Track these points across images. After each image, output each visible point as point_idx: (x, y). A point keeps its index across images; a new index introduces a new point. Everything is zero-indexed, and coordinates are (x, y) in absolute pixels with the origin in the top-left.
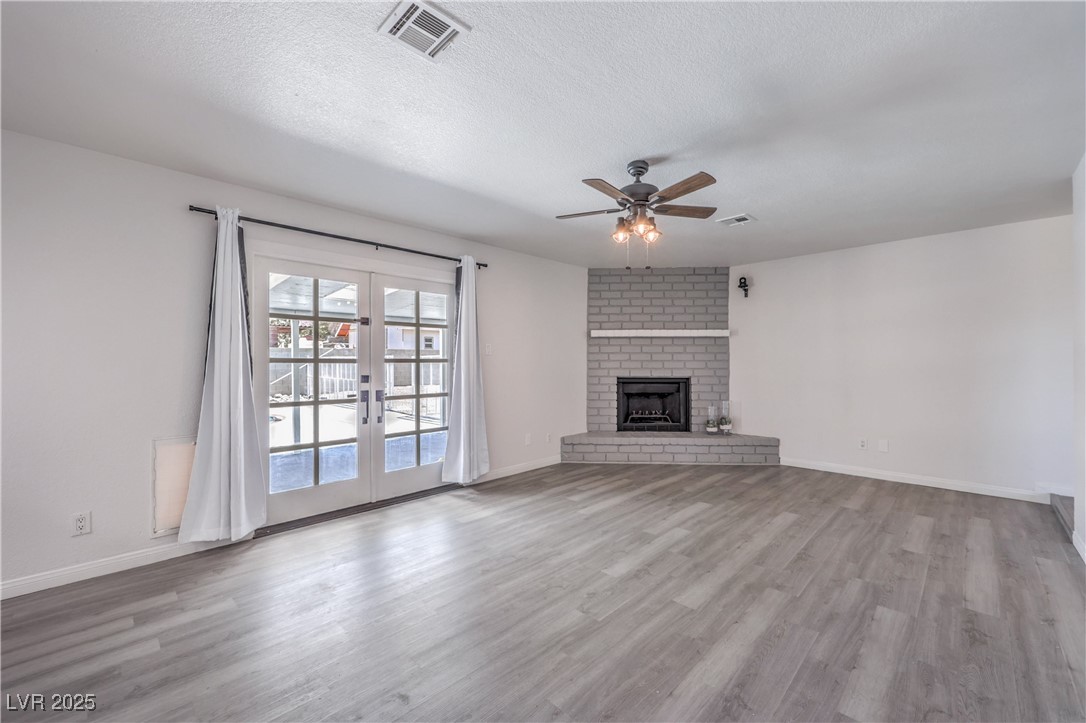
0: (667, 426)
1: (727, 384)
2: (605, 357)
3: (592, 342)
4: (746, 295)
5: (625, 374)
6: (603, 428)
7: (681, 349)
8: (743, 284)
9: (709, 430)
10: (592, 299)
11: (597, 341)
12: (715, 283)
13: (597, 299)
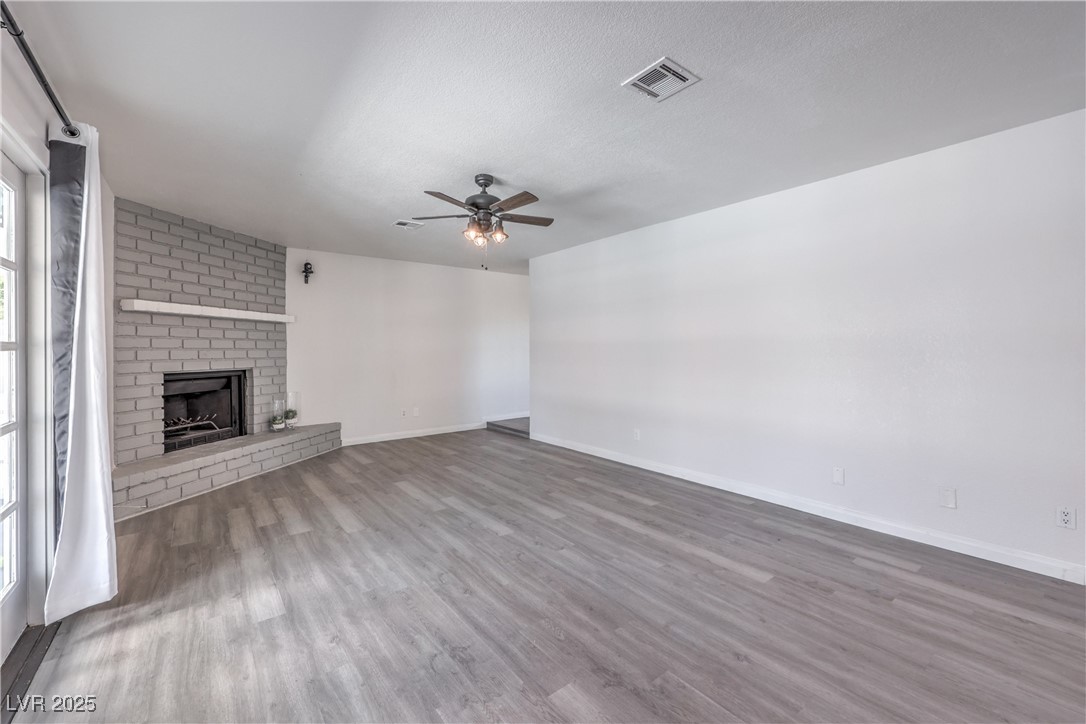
0: (212, 435)
1: (285, 375)
2: (145, 342)
3: (123, 318)
4: (306, 282)
5: (176, 368)
6: (143, 453)
7: (242, 334)
8: (307, 270)
9: (276, 427)
10: (123, 248)
11: (129, 318)
12: (275, 262)
13: (129, 249)
